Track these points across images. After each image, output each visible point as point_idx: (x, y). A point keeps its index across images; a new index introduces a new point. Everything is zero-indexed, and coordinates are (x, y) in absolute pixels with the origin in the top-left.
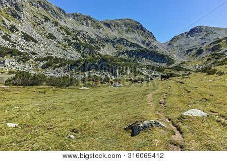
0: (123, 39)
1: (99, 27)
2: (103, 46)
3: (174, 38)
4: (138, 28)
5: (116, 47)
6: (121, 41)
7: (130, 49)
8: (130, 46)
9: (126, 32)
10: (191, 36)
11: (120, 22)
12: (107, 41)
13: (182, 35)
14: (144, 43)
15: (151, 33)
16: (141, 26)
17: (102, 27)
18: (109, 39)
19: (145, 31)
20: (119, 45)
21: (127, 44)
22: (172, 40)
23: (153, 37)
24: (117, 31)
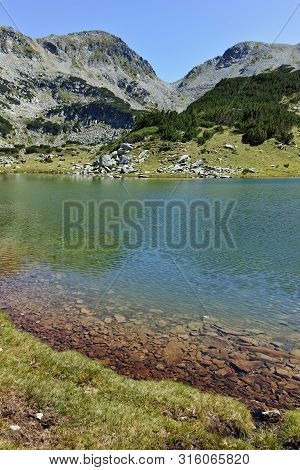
0: (73, 79)
1: (29, 53)
2: (29, 96)
3: (192, 71)
4: (116, 51)
5: (59, 98)
6: (70, 83)
7: (85, 100)
8: (86, 95)
9: (91, 61)
10: (226, 66)
11: (79, 40)
12: (42, 85)
13: (209, 63)
14: (121, 85)
15: (146, 62)
16: (124, 47)
17: (38, 53)
18: (47, 81)
19: (130, 59)
20: (63, 93)
21: (81, 89)
22: (187, 77)
23: (150, 71)
24: (69, 61)
